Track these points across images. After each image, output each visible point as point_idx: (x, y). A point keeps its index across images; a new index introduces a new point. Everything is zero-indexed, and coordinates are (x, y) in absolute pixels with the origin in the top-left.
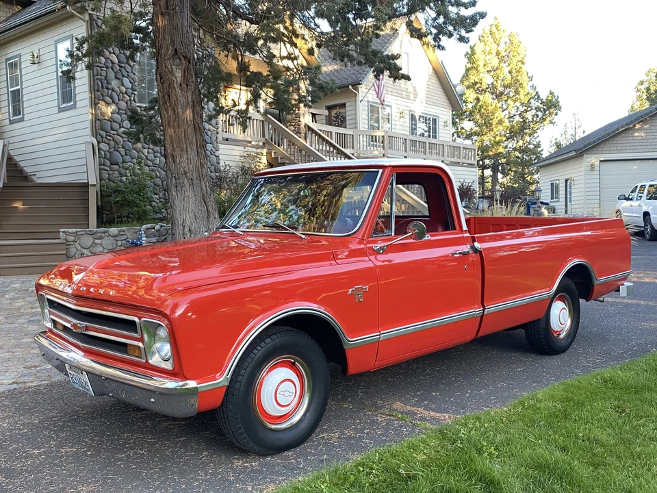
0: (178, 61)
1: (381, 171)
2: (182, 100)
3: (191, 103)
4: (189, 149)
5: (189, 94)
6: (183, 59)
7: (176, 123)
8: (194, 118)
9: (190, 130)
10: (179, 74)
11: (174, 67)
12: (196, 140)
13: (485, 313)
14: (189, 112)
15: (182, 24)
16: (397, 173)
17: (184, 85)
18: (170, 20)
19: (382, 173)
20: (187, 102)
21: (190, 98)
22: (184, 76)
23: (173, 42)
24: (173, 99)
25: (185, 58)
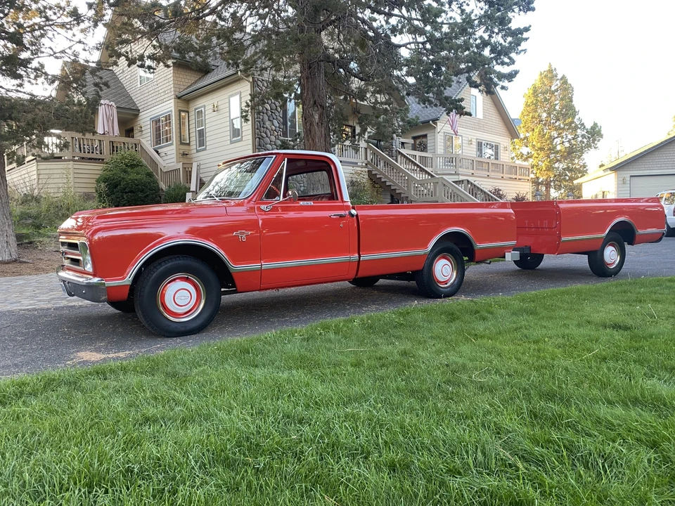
0: (316, 108)
3: (323, 135)
5: (323, 130)
6: (319, 107)
10: (317, 117)
11: (314, 112)
17: (320, 124)
21: (323, 132)
22: (320, 117)
23: (313, 96)
24: (313, 133)
25: (321, 106)
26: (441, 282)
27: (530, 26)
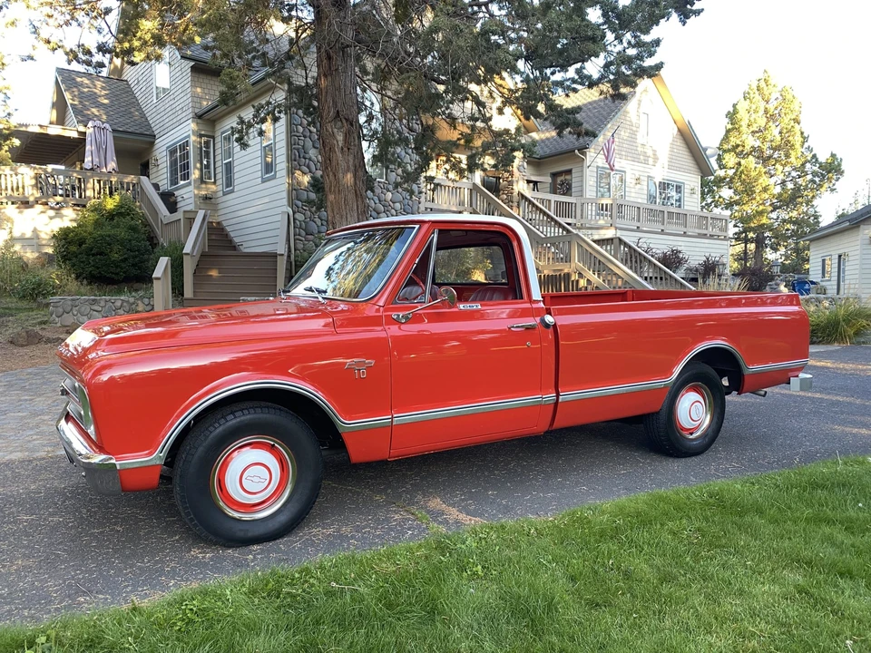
0: (340, 123)
1: (417, 226)
2: (343, 164)
3: (352, 168)
4: (349, 216)
5: (351, 158)
6: (344, 121)
7: (337, 189)
8: (355, 183)
9: (351, 196)
10: (340, 138)
11: (335, 130)
12: (357, 207)
13: (560, 400)
14: (349, 176)
15: (345, 85)
16: (440, 230)
17: (345, 149)
18: (333, 81)
19: (419, 228)
20: (348, 167)
21: (351, 163)
22: (345, 140)
23: (335, 103)
24: (334, 163)
25: (347, 120)
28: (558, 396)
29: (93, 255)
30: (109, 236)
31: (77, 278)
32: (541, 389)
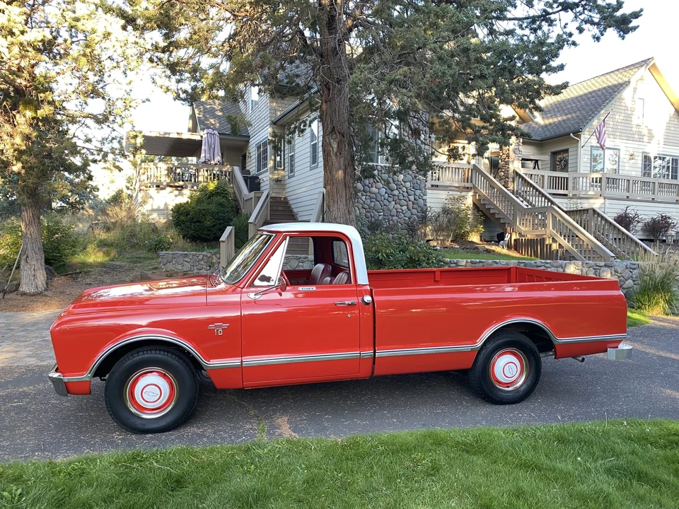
1: (274, 235)
2: (336, 165)
3: (343, 167)
4: (339, 201)
5: (342, 160)
6: (338, 134)
7: (331, 182)
8: (345, 177)
9: (341, 187)
10: (335, 146)
11: (332, 141)
12: (346, 194)
13: (377, 356)
14: (340, 173)
15: (339, 108)
17: (338, 154)
18: (331, 106)
20: (340, 166)
21: (342, 163)
23: (332, 121)
24: (330, 164)
25: (339, 133)
26: (500, 383)
27: (642, 10)
28: (375, 352)
29: (194, 222)
30: (204, 210)
31: (183, 238)
32: (360, 347)
